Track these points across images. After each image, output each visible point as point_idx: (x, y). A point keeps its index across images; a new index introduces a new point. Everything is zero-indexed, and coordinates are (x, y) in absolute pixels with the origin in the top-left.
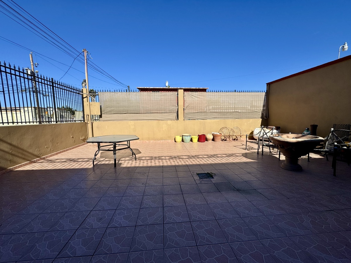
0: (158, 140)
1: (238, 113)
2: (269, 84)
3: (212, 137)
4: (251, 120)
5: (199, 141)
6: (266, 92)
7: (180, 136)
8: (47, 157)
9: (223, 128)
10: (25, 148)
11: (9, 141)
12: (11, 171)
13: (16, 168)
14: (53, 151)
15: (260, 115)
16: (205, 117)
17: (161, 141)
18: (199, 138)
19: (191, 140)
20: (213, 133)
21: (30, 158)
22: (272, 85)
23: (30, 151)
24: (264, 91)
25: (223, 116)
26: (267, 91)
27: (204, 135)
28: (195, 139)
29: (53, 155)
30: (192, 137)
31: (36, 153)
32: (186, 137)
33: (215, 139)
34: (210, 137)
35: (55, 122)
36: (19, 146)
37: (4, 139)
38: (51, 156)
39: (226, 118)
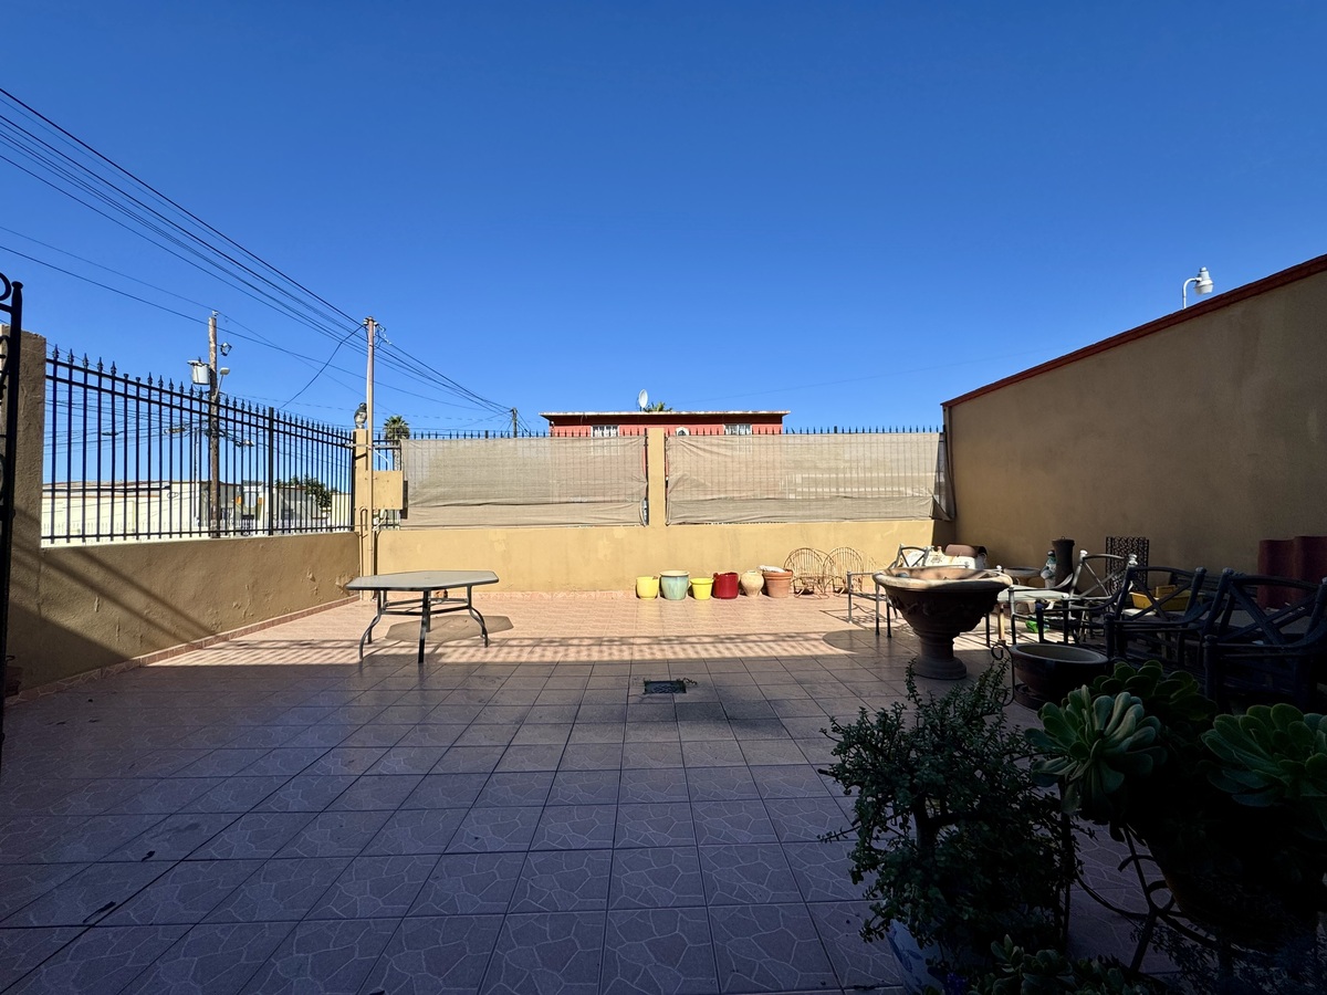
0: (581, 590)
1: (849, 501)
2: (949, 407)
3: (759, 582)
4: (897, 523)
5: (714, 593)
6: (941, 430)
7: (655, 578)
8: (233, 635)
9: (798, 552)
10: (180, 606)
11: (146, 584)
12: (140, 667)
13: (153, 659)
14: (253, 618)
15: (929, 510)
16: (739, 514)
17: (593, 594)
18: (714, 585)
19: (691, 592)
20: (762, 567)
22: (958, 410)
23: (194, 614)
24: (934, 429)
25: (800, 513)
26: (944, 427)
27: (733, 575)
28: (704, 589)
29: (252, 630)
30: (693, 581)
31: (206, 621)
32: (671, 582)
33: (772, 590)
34: (753, 580)
36: (168, 599)
37: (136, 578)
38: (246, 632)
39: (810, 517)
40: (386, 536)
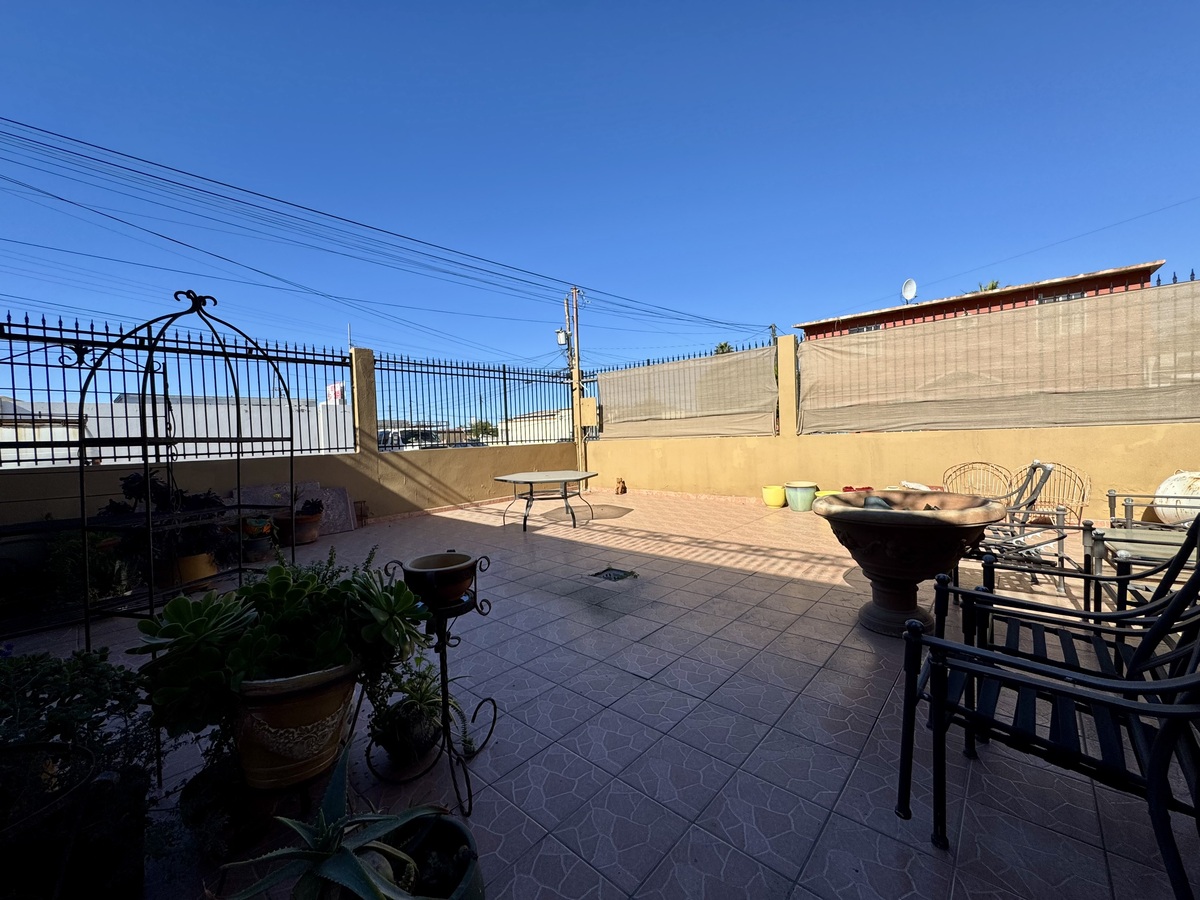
1: (1063, 398)
4: (1162, 428)
7: (780, 488)
8: (482, 504)
10: (449, 485)
11: (429, 472)
12: (428, 514)
13: (435, 511)
14: (494, 496)
20: (903, 483)
21: (458, 501)
23: (457, 489)
25: (974, 417)
29: (494, 502)
31: (465, 494)
32: (799, 493)
35: (505, 444)
36: (442, 480)
37: (424, 468)
38: (490, 503)
40: (591, 444)
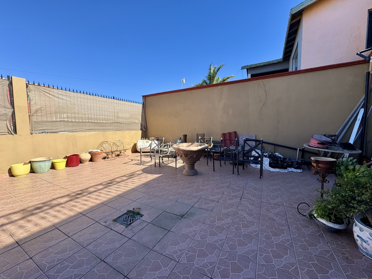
1: (119, 124)
2: (145, 97)
3: (89, 157)
4: (133, 132)
5: (68, 165)
6: (142, 104)
7: (25, 164)
9: (103, 143)
15: (140, 127)
16: (74, 128)
18: (67, 162)
19: (53, 167)
20: (90, 150)
25: (102, 128)
27: (77, 156)
28: (61, 164)
30: (54, 161)
32: (42, 164)
33: (95, 159)
34: (86, 156)
39: (106, 129)
